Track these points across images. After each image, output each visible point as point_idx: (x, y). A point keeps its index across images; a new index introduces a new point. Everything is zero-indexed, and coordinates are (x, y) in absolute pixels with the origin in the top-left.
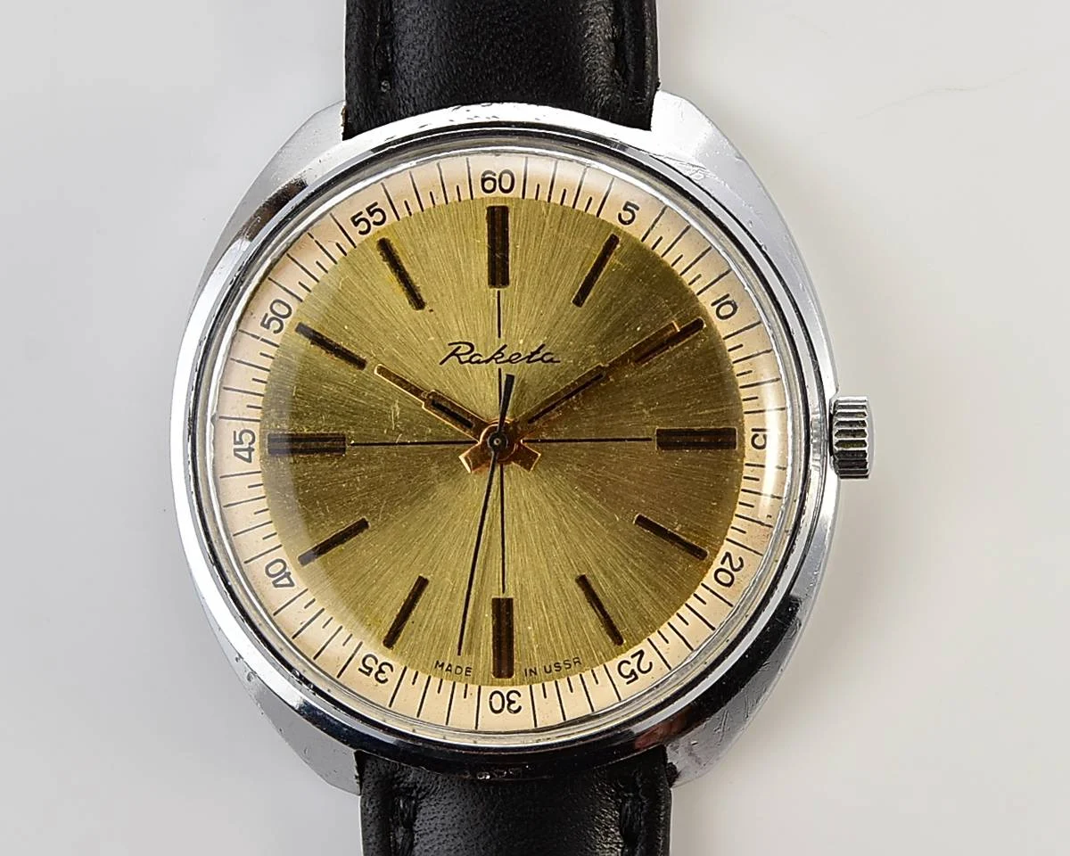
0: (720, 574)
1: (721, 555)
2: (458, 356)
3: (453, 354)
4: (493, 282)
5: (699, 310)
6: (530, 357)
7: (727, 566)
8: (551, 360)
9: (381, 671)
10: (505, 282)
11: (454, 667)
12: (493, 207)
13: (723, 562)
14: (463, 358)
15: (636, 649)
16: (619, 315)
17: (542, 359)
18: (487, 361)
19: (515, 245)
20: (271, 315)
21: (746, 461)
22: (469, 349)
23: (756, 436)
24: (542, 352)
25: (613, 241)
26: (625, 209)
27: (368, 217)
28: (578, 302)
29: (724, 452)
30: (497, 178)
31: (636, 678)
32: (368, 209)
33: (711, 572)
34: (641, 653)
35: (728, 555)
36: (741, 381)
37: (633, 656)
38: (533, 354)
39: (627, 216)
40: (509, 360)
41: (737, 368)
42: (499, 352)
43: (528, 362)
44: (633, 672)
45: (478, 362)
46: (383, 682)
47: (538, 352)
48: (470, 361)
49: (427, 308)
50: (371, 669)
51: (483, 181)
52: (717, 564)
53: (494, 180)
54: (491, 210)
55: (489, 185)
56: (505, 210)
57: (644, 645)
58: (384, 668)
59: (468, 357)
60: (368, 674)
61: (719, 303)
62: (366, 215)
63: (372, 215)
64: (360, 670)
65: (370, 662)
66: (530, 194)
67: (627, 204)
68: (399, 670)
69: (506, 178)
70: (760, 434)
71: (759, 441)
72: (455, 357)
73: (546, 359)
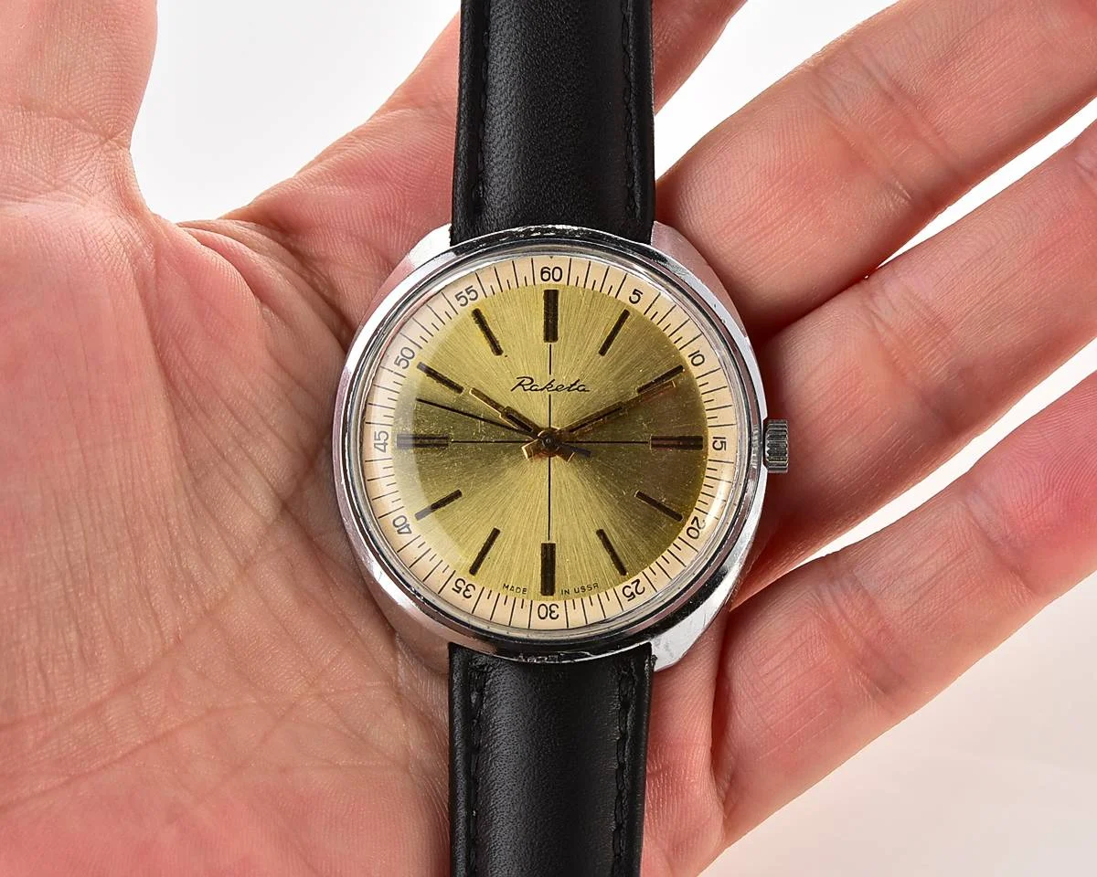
0: (690, 530)
1: (691, 518)
2: (523, 386)
3: (520, 384)
4: (547, 339)
5: (681, 359)
6: (569, 388)
7: (695, 525)
8: (584, 390)
9: (467, 590)
10: (555, 339)
11: (515, 589)
12: (548, 291)
13: (692, 523)
14: (526, 387)
15: (635, 578)
16: (628, 362)
17: (577, 389)
18: (542, 390)
19: (562, 315)
20: (401, 357)
21: (709, 458)
22: (530, 381)
23: (716, 441)
24: (578, 385)
25: (626, 314)
26: (634, 293)
27: (466, 295)
28: (603, 352)
29: (695, 452)
30: (551, 272)
31: (634, 597)
32: (466, 290)
33: (685, 529)
34: (638, 581)
35: (696, 518)
36: (707, 406)
37: (633, 583)
38: (572, 386)
39: (635, 298)
40: (557, 389)
41: (705, 398)
42: (549, 384)
43: (569, 391)
44: (632, 593)
45: (536, 390)
46: (468, 597)
47: (575, 384)
48: (530, 389)
49: (503, 354)
50: (460, 589)
51: (542, 273)
52: (688, 524)
53: (549, 273)
54: (547, 292)
55: (546, 276)
56: (555, 293)
57: (640, 576)
58: (469, 587)
59: (529, 387)
60: (458, 592)
61: (693, 355)
62: (465, 293)
63: (468, 293)
64: (453, 589)
65: (460, 584)
66: (572, 282)
67: (636, 290)
68: (479, 589)
69: (557, 271)
70: (719, 441)
71: (718, 445)
72: (521, 387)
73: (580, 389)
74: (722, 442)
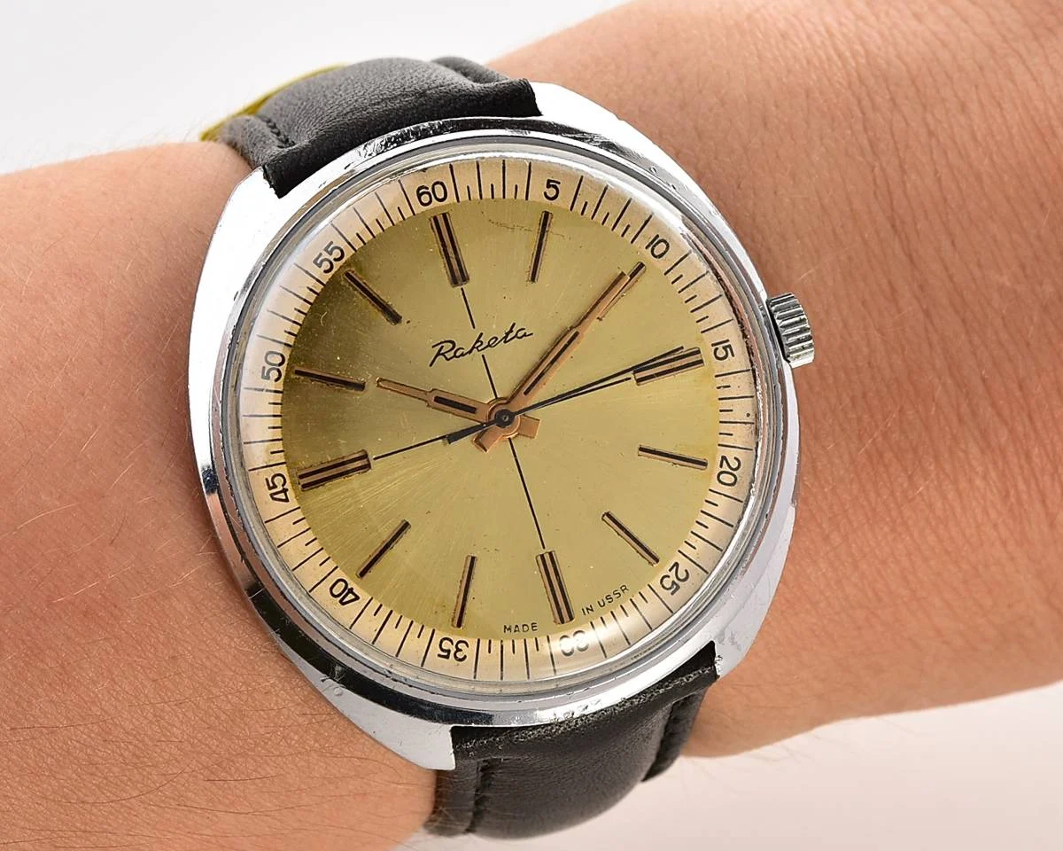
0: (722, 476)
1: (718, 460)
2: (443, 354)
3: (438, 354)
4: (455, 282)
6: (506, 337)
7: (725, 468)
8: (525, 335)
9: (458, 650)
10: (465, 279)
11: (521, 628)
12: (435, 217)
13: (721, 466)
14: (448, 355)
15: (671, 563)
17: (516, 336)
18: (470, 352)
20: (269, 367)
21: (716, 373)
22: (451, 345)
23: (717, 349)
24: (515, 330)
25: (547, 217)
26: (548, 186)
27: (328, 256)
28: (533, 277)
30: (430, 190)
31: (678, 587)
32: (326, 250)
33: (714, 477)
34: (676, 565)
35: (724, 458)
36: (690, 306)
37: (670, 570)
38: (507, 334)
39: (552, 193)
40: (489, 345)
41: (684, 296)
42: (477, 342)
43: (505, 342)
44: (674, 583)
45: (462, 355)
46: (461, 660)
47: (511, 331)
49: (404, 321)
50: (449, 651)
51: (419, 196)
52: (716, 469)
53: (428, 193)
54: (434, 220)
55: (425, 199)
56: (445, 217)
57: (677, 557)
58: (460, 646)
59: (452, 354)
60: (447, 657)
61: (652, 245)
62: (326, 255)
63: (330, 253)
64: (439, 655)
65: (446, 645)
66: (463, 196)
67: (549, 181)
68: (473, 643)
69: (439, 188)
70: (720, 347)
71: (721, 353)
72: (441, 357)
73: (520, 334)
74: (725, 348)
